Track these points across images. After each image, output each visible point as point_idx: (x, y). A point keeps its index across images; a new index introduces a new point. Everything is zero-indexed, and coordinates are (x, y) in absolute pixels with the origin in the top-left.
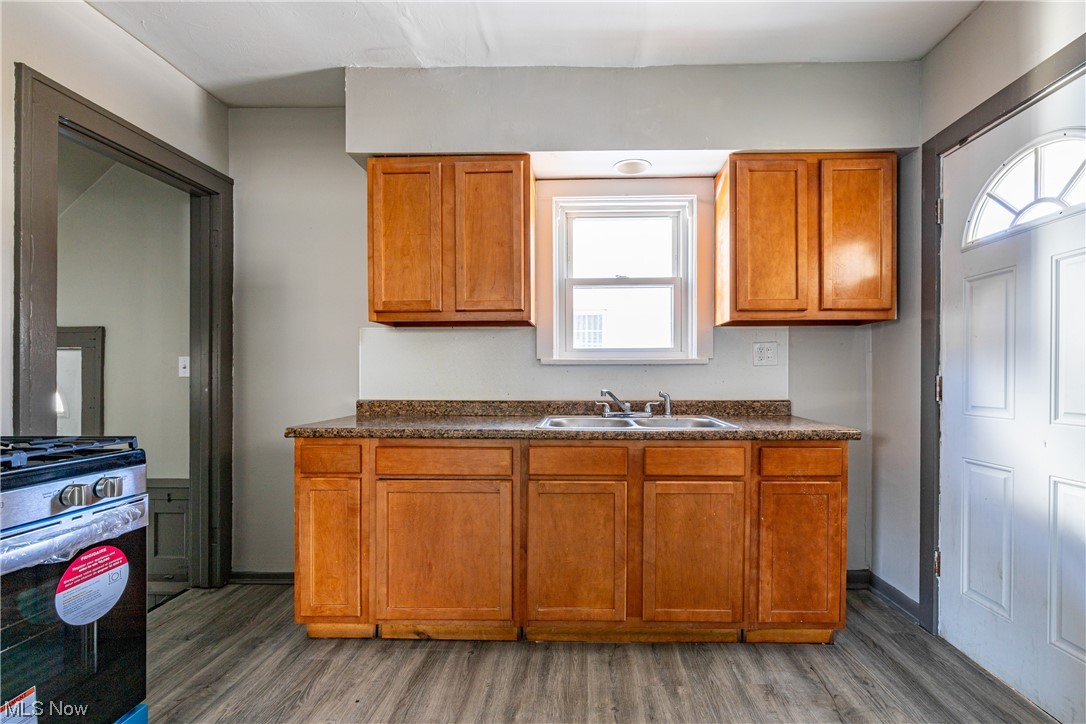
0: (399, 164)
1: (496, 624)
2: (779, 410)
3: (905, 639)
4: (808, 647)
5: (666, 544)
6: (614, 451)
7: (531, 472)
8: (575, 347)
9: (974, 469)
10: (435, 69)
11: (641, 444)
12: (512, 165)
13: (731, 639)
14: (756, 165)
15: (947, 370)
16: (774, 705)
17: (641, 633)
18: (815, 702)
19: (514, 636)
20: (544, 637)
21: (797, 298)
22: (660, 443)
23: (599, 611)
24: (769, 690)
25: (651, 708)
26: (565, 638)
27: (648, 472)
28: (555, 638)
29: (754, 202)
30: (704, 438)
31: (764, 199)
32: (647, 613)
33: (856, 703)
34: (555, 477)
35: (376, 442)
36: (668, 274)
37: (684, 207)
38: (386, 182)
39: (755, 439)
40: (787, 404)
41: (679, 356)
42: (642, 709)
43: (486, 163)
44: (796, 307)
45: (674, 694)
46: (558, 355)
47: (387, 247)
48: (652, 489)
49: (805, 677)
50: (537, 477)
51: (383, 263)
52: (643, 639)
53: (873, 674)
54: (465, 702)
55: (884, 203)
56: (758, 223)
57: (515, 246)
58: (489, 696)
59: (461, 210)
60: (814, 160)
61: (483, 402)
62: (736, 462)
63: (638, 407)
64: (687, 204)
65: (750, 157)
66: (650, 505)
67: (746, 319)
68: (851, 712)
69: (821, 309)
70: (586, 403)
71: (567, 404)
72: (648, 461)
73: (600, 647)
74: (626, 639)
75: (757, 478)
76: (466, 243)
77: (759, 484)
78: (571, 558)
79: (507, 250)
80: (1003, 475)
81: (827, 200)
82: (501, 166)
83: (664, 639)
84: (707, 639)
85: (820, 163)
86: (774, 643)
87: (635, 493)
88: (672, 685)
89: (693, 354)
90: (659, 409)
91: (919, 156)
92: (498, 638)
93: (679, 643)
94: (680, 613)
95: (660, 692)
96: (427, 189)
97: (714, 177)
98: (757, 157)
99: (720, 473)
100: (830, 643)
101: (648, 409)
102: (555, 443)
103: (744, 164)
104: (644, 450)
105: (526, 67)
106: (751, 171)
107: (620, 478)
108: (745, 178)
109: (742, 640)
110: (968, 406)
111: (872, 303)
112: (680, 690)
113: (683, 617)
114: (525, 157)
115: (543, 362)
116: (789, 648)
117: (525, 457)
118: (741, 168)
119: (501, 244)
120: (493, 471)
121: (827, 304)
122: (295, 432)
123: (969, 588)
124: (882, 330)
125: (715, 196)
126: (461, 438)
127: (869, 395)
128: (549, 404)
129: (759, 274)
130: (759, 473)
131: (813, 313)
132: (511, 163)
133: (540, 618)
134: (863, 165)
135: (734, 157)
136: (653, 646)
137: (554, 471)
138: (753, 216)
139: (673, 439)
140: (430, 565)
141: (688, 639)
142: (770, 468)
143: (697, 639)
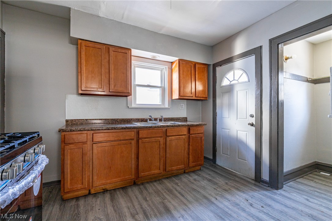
0: (91, 45)
1: (130, 181)
2: (185, 119)
3: (212, 166)
4: (197, 171)
5: (171, 152)
6: (160, 130)
7: (140, 137)
8: (137, 103)
9: (223, 130)
10: (103, 18)
11: (165, 128)
12: (127, 51)
13: (182, 173)
14: (184, 63)
15: (218, 110)
16: (198, 182)
17: (164, 176)
18: (204, 180)
19: (133, 184)
20: (141, 182)
21: (191, 94)
22: (170, 128)
23: (157, 171)
24: (195, 180)
25: (175, 189)
26: (146, 181)
27: (167, 135)
28: (143, 182)
29: (183, 71)
30: (179, 126)
31: (185, 71)
32: (167, 170)
33: (210, 178)
34: (145, 138)
35: (92, 132)
36: (159, 85)
37: (164, 69)
38: (86, 49)
39: (189, 126)
40: (186, 118)
41: (162, 107)
42: (174, 190)
43: (119, 49)
44: (191, 96)
45: (178, 185)
46: (133, 106)
47: (86, 70)
48: (168, 139)
49: (200, 176)
50: (141, 138)
51: (85, 75)
52: (164, 177)
53: (210, 173)
54: (131, 200)
55: (206, 75)
56: (184, 76)
57: (128, 75)
58: (137, 198)
59: (111, 62)
60: (194, 63)
61: (112, 119)
62: (185, 131)
63: (156, 119)
64: (165, 68)
65: (182, 60)
66: (168, 143)
67: (182, 98)
68: (210, 180)
69: (195, 97)
70: (141, 119)
71: (137, 119)
72: (168, 132)
73: (155, 181)
74: (160, 178)
75: (189, 135)
76: (113, 72)
77: (189, 136)
78: (150, 159)
79: (125, 75)
80: (228, 130)
81: (197, 73)
82: (123, 51)
83: (169, 176)
84: (178, 174)
85: (195, 64)
86: (191, 172)
87: (164, 140)
88: (177, 184)
89: (167, 106)
90: (161, 120)
91: (212, 66)
92: (128, 185)
93: (172, 176)
94: (174, 168)
95: (175, 186)
96: (100, 54)
97: (172, 63)
98: (184, 61)
99: (182, 134)
100: (200, 169)
101: (158, 120)
102: (145, 129)
103: (181, 62)
104: (166, 129)
105: (131, 25)
106: (183, 64)
107: (161, 137)
108: (181, 65)
109: (185, 172)
110: (222, 117)
111: (204, 96)
112: (179, 184)
113: (175, 169)
114: (130, 50)
115: (129, 107)
116: (194, 172)
117: (138, 133)
118: (181, 63)
119: (123, 73)
120: (130, 138)
121: (197, 96)
122: (63, 130)
123: (223, 153)
124: (204, 102)
125: (172, 67)
126: (121, 129)
127: (201, 116)
128: (131, 119)
129: (184, 87)
130: (189, 133)
131: (194, 98)
132: (126, 51)
133: (142, 176)
134: (203, 66)
135: (180, 60)
136: (167, 178)
137: (146, 137)
138: (183, 74)
139: (173, 127)
140: (110, 167)
141: (174, 175)
142: (191, 132)
143: (176, 174)
